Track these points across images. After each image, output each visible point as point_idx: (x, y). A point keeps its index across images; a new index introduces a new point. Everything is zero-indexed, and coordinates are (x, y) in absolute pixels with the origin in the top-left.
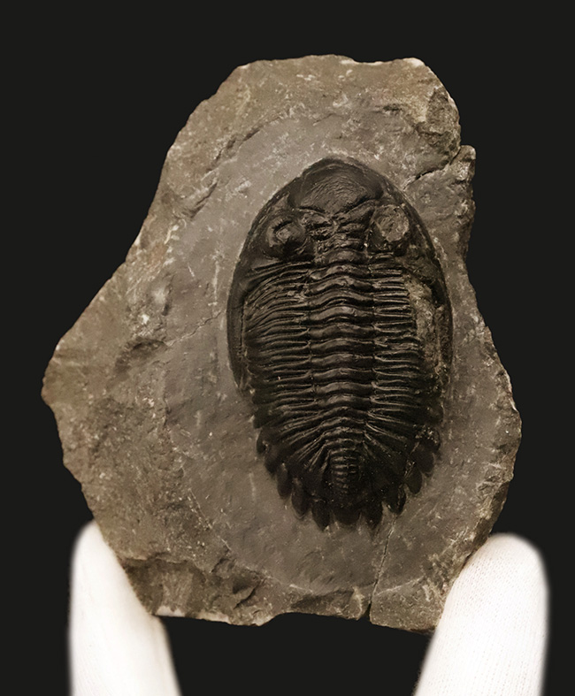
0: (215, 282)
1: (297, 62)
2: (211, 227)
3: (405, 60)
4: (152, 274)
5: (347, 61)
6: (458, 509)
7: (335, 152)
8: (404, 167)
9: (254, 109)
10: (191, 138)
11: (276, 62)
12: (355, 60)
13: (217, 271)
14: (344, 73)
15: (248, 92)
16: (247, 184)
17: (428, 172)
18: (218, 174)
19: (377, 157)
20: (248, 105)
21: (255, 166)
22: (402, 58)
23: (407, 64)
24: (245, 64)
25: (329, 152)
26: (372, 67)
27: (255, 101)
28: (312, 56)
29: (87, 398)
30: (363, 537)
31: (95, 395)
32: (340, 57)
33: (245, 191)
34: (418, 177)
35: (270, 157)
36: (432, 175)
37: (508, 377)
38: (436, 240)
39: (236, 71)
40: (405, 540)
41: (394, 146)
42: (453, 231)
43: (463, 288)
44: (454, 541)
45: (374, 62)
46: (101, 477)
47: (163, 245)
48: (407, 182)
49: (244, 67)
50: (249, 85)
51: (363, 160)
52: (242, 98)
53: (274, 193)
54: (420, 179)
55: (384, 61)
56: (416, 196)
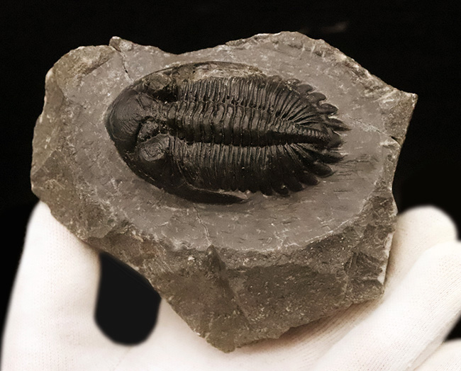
0: (174, 209)
1: (35, 150)
2: (137, 207)
3: (46, 82)
4: (162, 252)
5: (41, 119)
7: (102, 118)
8: (118, 79)
9: (63, 176)
10: (74, 222)
11: (33, 163)
12: (41, 113)
14: (49, 119)
15: (51, 181)
16: (113, 181)
19: (109, 95)
20: (59, 181)
21: (102, 174)
22: (44, 83)
23: (50, 80)
24: (31, 185)
25: (102, 122)
26: (47, 103)
27: (58, 176)
28: (33, 142)
29: (235, 315)
31: (234, 310)
32: (37, 123)
33: (118, 182)
34: (126, 72)
35: (98, 163)
36: (125, 63)
37: (259, 35)
38: (167, 66)
39: (34, 192)
40: (354, 109)
41: (104, 83)
42: (163, 56)
43: (200, 55)
45: (44, 102)
46: (288, 310)
47: (143, 243)
48: (127, 78)
49: (33, 186)
50: (46, 180)
51: (111, 102)
52: (54, 186)
53: (122, 161)
54: (127, 70)
55: (44, 95)
56: (138, 74)
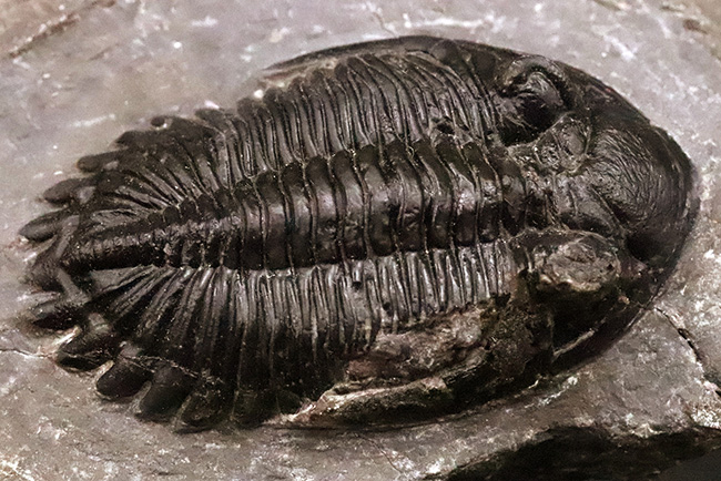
6: (75, 470)
7: (705, 178)
8: (699, 306)
13: (467, 24)
17: (696, 352)
18: (638, 11)
21: (660, 63)
25: (704, 169)
30: (13, 305)
33: (615, 54)
34: (682, 332)
36: (693, 359)
38: (572, 379)
40: (12, 380)
42: (595, 413)
43: (491, 440)
44: (14, 466)
48: (673, 313)
51: (698, 227)
54: (681, 338)
56: (648, 335)
